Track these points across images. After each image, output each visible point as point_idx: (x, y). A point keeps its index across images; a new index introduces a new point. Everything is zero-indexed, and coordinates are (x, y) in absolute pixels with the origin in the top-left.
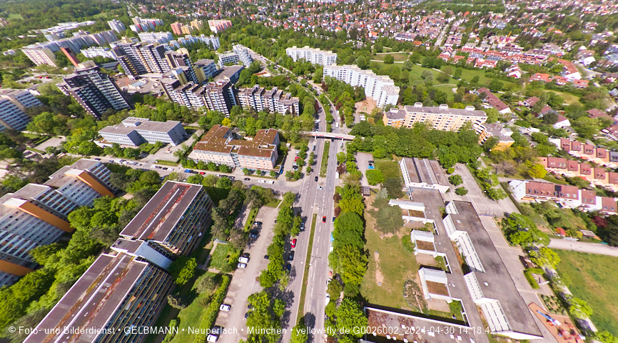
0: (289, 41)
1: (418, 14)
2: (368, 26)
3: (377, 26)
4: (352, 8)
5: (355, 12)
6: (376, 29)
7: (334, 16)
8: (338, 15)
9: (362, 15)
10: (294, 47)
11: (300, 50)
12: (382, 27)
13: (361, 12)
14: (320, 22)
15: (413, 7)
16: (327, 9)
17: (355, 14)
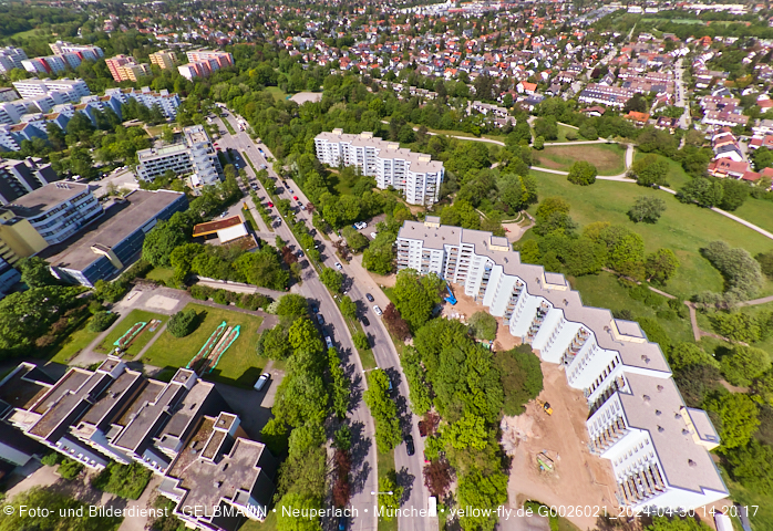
0: (331, 110)
1: (607, 39)
2: (513, 64)
3: (531, 67)
4: (478, 27)
5: (484, 34)
6: (531, 72)
7: (443, 42)
8: (451, 41)
9: (499, 42)
10: (337, 132)
11: (348, 139)
12: (542, 68)
13: (496, 34)
14: (416, 54)
15: (592, 26)
16: (432, 27)
17: (484, 38)
